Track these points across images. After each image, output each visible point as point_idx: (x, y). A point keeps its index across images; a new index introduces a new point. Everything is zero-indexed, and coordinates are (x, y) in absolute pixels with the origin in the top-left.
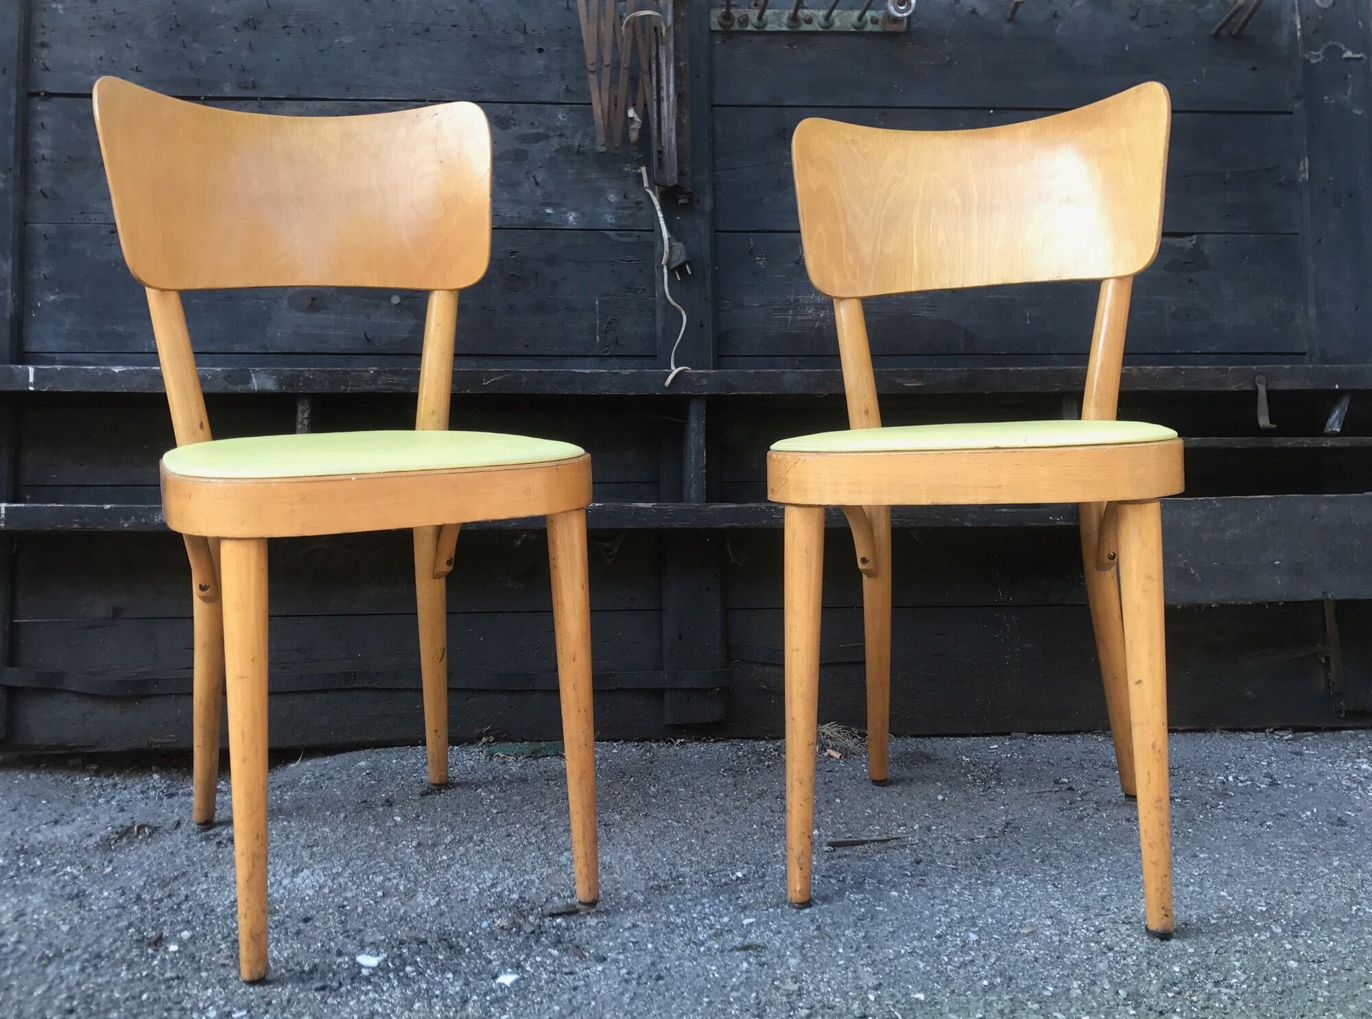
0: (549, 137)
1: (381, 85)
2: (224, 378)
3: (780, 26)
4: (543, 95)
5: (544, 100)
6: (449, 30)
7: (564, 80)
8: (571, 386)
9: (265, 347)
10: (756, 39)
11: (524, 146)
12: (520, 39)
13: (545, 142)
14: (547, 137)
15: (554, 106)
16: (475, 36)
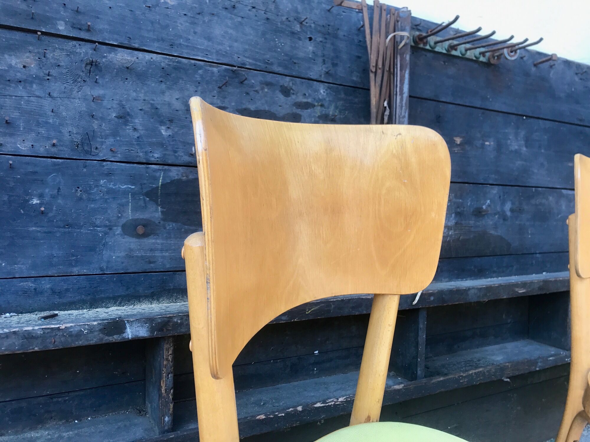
0: (315, 106)
1: (199, 47)
2: (100, 330)
3: (442, 49)
4: (311, 74)
5: (312, 77)
6: (249, 10)
7: (324, 64)
8: (360, 309)
9: (101, 269)
10: (429, 55)
11: (299, 111)
12: (297, 28)
13: (312, 109)
14: (314, 106)
15: (318, 83)
16: (268, 19)
